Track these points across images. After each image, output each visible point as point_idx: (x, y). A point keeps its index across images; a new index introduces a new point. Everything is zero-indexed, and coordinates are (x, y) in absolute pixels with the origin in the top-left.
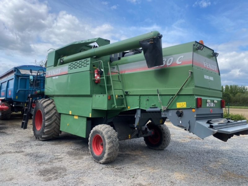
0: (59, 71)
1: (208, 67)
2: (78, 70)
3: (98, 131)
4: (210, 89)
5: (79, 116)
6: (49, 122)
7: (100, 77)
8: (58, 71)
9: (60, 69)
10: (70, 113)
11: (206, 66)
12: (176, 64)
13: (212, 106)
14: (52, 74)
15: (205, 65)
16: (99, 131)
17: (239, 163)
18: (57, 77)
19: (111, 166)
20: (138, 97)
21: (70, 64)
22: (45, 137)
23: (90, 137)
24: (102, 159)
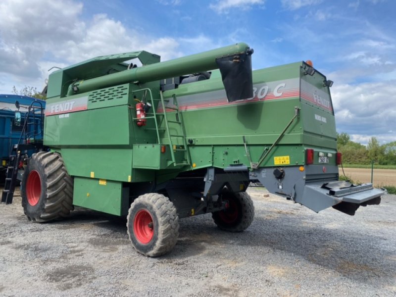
0: (70, 104)
1: (320, 102)
2: (107, 103)
3: (144, 203)
4: (322, 136)
5: (107, 181)
6: (53, 191)
7: (146, 115)
8: (68, 106)
9: (74, 102)
10: (92, 175)
11: (317, 100)
12: (273, 97)
13: (325, 162)
14: (58, 110)
15: (315, 99)
16: (146, 204)
17: (357, 247)
18: (67, 115)
19: (167, 261)
20: (210, 149)
21: (91, 93)
22: (47, 216)
23: (129, 214)
24: (153, 249)
